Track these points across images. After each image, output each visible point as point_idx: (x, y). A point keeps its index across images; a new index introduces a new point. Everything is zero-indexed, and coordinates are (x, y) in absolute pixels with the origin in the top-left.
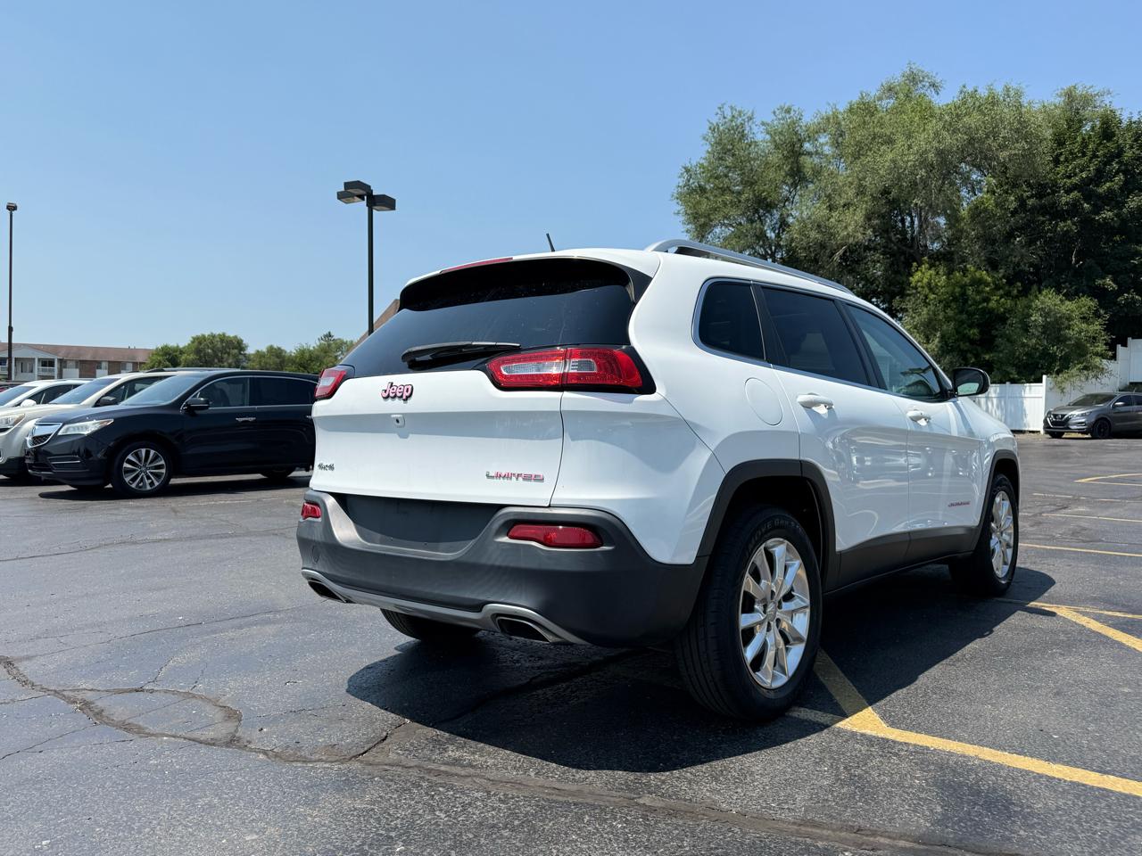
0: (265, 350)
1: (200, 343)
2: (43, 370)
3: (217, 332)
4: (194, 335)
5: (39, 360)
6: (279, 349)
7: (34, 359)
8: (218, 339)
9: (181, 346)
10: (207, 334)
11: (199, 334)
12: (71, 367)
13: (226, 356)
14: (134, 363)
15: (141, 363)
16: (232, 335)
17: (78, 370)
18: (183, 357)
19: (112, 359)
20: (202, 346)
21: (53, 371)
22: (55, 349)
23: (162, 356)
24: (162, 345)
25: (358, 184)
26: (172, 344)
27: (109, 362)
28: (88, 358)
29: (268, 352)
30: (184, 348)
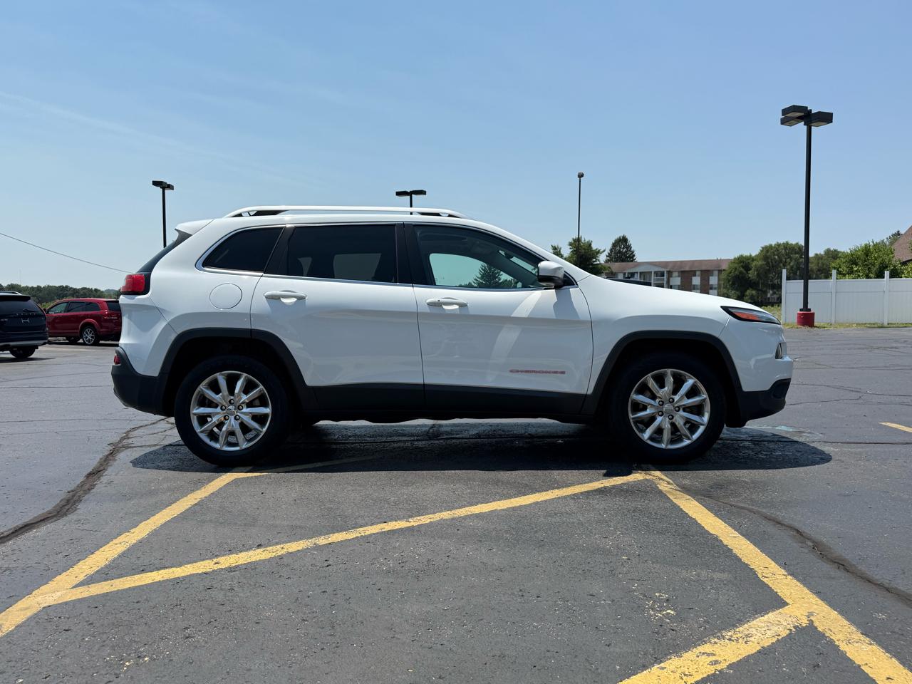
0: (822, 253)
1: (767, 251)
2: (658, 280)
3: (781, 241)
4: (763, 246)
5: (655, 272)
6: (835, 251)
7: (651, 272)
8: (782, 247)
9: (753, 255)
10: (773, 243)
11: (767, 244)
12: (676, 277)
13: (788, 260)
14: (719, 271)
15: (724, 270)
16: (794, 243)
17: (680, 278)
18: (754, 264)
19: (704, 268)
20: (769, 254)
21: (663, 280)
22: (665, 264)
23: (738, 263)
24: (738, 255)
25: (795, 108)
26: (746, 253)
27: (701, 271)
28: (687, 269)
29: (825, 254)
30: (755, 256)
